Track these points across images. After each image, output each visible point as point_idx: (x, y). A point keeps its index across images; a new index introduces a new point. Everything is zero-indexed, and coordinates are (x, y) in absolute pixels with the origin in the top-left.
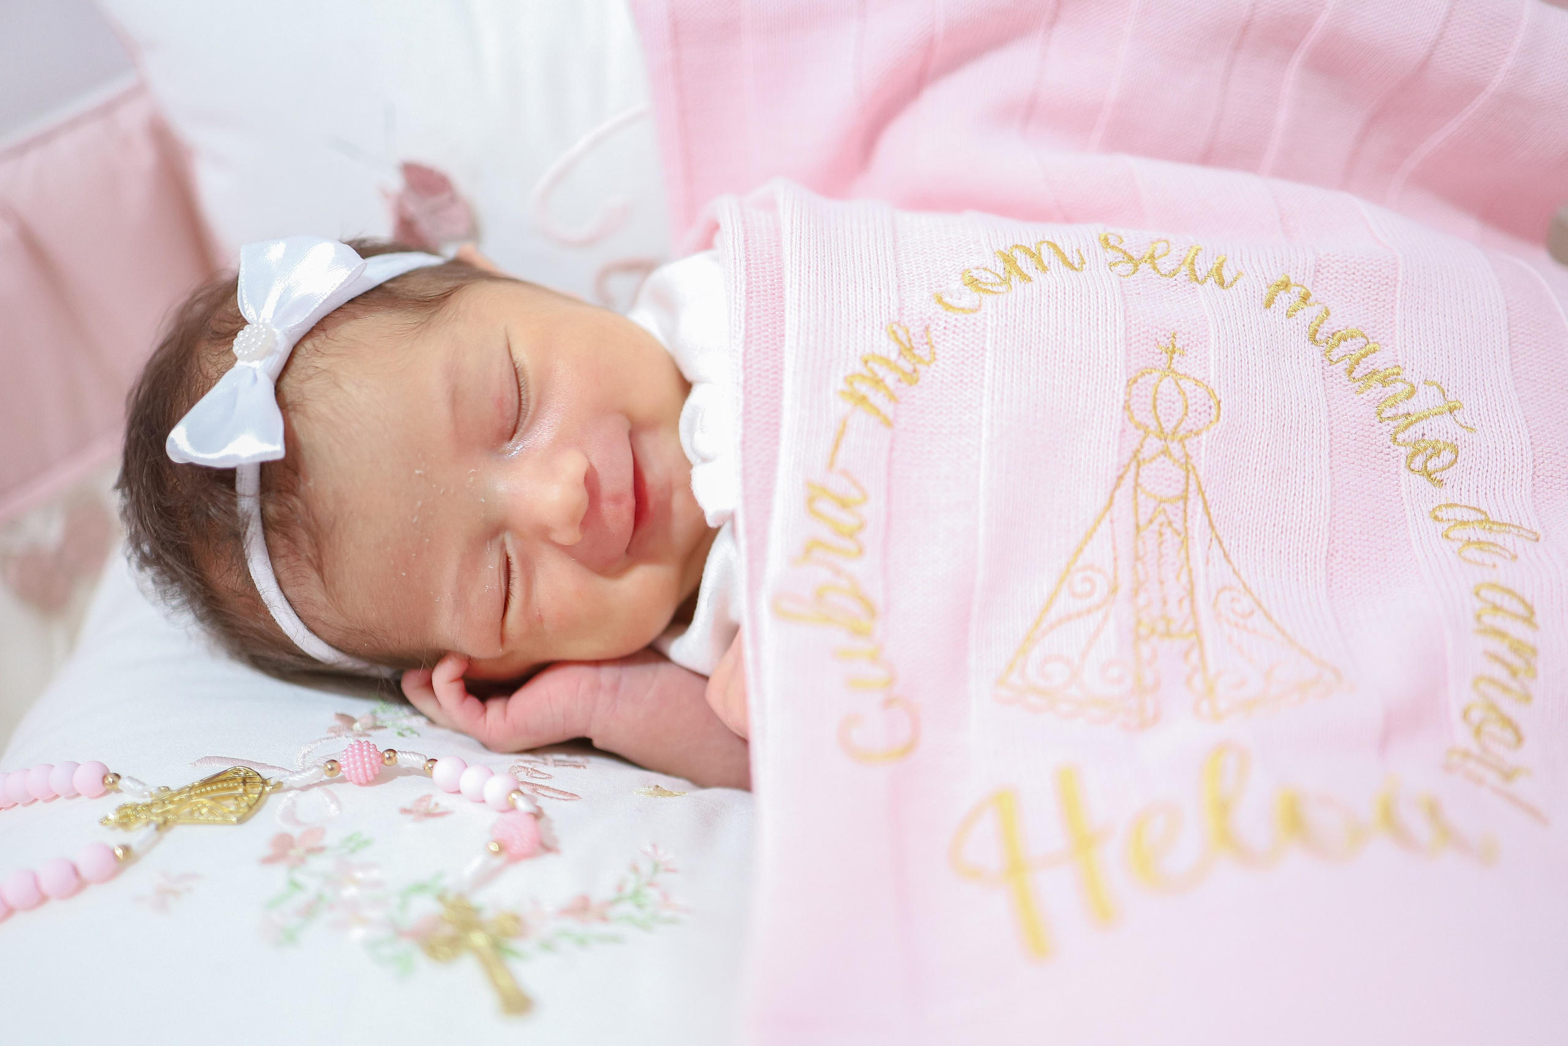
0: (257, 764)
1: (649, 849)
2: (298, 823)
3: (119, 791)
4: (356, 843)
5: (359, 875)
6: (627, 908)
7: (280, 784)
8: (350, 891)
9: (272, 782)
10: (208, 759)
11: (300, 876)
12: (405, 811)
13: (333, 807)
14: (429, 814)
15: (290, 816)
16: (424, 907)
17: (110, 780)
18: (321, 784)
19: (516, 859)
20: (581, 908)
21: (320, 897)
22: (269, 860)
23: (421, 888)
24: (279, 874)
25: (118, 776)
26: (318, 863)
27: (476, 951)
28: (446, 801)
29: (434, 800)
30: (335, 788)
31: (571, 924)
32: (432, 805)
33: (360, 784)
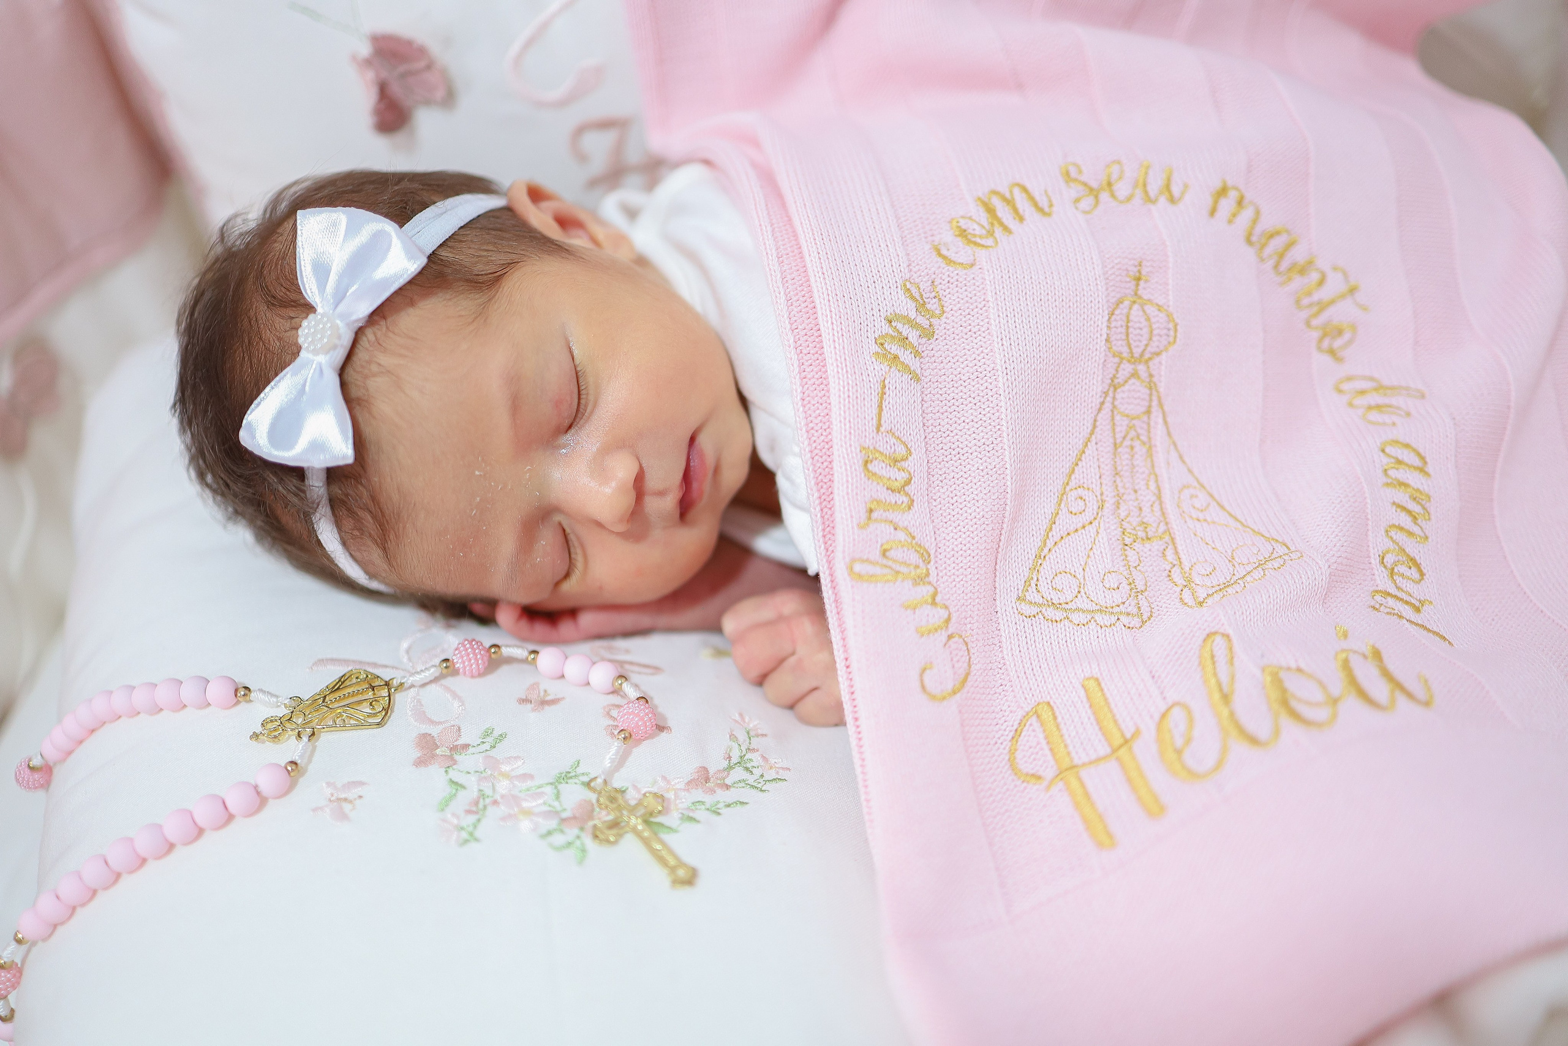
0: (369, 664)
1: (737, 718)
2: (432, 722)
3: (250, 701)
4: (494, 738)
5: (505, 768)
6: (738, 774)
7: (402, 684)
8: (503, 786)
9: (395, 683)
10: (321, 662)
11: (454, 774)
12: (524, 701)
13: (456, 704)
14: (544, 703)
15: (421, 716)
16: (574, 795)
17: (242, 692)
18: (435, 680)
19: (639, 742)
20: (703, 777)
21: (482, 795)
22: (420, 763)
23: (565, 777)
24: (435, 773)
25: (246, 688)
26: (465, 760)
27: (634, 830)
28: (554, 689)
29: (542, 687)
30: (449, 681)
31: (698, 794)
32: (542, 694)
33: (472, 677)
